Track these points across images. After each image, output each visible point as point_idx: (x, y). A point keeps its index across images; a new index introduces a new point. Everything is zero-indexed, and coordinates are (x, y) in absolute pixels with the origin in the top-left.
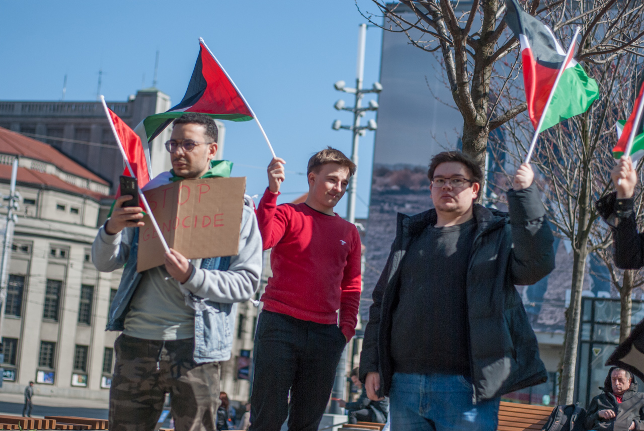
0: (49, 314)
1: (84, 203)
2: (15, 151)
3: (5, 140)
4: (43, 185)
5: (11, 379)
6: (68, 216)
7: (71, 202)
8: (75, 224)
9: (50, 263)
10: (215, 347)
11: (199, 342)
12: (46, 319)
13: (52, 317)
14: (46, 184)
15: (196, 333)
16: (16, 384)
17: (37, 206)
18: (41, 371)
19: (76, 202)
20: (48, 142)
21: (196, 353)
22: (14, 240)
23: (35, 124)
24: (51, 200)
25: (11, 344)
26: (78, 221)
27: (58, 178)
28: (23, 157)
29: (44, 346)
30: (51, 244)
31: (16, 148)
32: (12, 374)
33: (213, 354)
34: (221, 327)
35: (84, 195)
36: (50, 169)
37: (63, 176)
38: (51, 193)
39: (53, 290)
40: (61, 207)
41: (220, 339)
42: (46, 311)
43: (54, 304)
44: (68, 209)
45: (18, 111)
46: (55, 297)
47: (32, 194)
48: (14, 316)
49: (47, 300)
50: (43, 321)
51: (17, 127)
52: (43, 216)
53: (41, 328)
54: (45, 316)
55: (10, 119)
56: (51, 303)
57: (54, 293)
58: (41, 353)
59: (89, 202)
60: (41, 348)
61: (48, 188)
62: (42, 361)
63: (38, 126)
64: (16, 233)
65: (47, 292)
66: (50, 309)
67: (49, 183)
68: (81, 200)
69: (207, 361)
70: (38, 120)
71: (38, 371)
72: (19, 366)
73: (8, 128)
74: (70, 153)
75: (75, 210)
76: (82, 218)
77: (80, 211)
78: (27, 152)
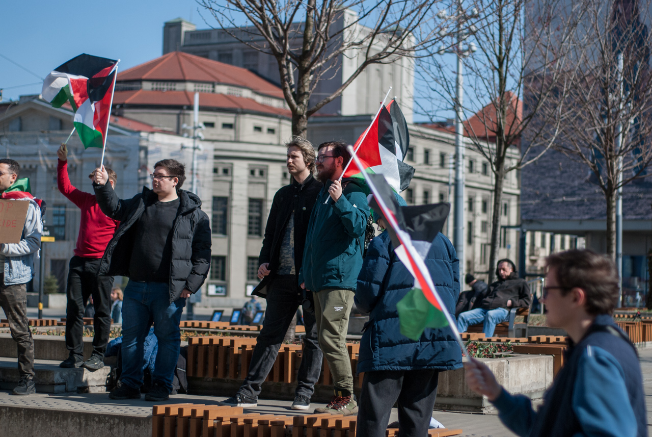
0: (254, 231)
1: (280, 123)
2: (211, 79)
3: (202, 69)
4: (239, 110)
5: (223, 294)
6: (265, 137)
7: (267, 123)
8: (271, 144)
9: (250, 183)
10: (15, 276)
11: (6, 275)
12: (251, 236)
13: (256, 233)
14: (242, 109)
15: (5, 270)
16: (227, 298)
17: (235, 129)
18: (250, 284)
19: (272, 123)
20: (245, 66)
21: (5, 280)
22: (215, 163)
23: (232, 49)
24: (247, 123)
25: (220, 262)
26: (275, 141)
27: (253, 101)
28: (220, 83)
29: (251, 261)
30: (250, 165)
31: (213, 76)
32: (223, 289)
33: (14, 280)
34: (19, 266)
35: (280, 116)
36: (246, 93)
37: (259, 99)
38: (247, 116)
39: (255, 209)
40: (258, 129)
41: (18, 272)
42: (250, 228)
43: (257, 221)
44: (265, 130)
45: (215, 39)
46: (257, 214)
47: (229, 119)
48: (221, 235)
49: (250, 218)
50: (248, 238)
51: (215, 54)
52: (241, 139)
53: (247, 245)
54: (250, 233)
55: (208, 47)
56: (254, 221)
57: (257, 211)
58: (248, 268)
59: (284, 121)
60: (248, 264)
61: (244, 112)
62: (250, 276)
63: (235, 52)
64: (216, 157)
65: (250, 211)
66: (254, 226)
67: (245, 107)
68: (277, 120)
69: (11, 284)
70: (234, 45)
71: (247, 285)
72: (229, 281)
73: (206, 56)
74: (266, 75)
75: (271, 131)
76: (279, 138)
77: (277, 130)
78: (223, 79)
